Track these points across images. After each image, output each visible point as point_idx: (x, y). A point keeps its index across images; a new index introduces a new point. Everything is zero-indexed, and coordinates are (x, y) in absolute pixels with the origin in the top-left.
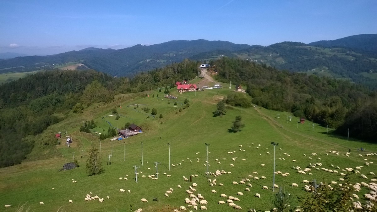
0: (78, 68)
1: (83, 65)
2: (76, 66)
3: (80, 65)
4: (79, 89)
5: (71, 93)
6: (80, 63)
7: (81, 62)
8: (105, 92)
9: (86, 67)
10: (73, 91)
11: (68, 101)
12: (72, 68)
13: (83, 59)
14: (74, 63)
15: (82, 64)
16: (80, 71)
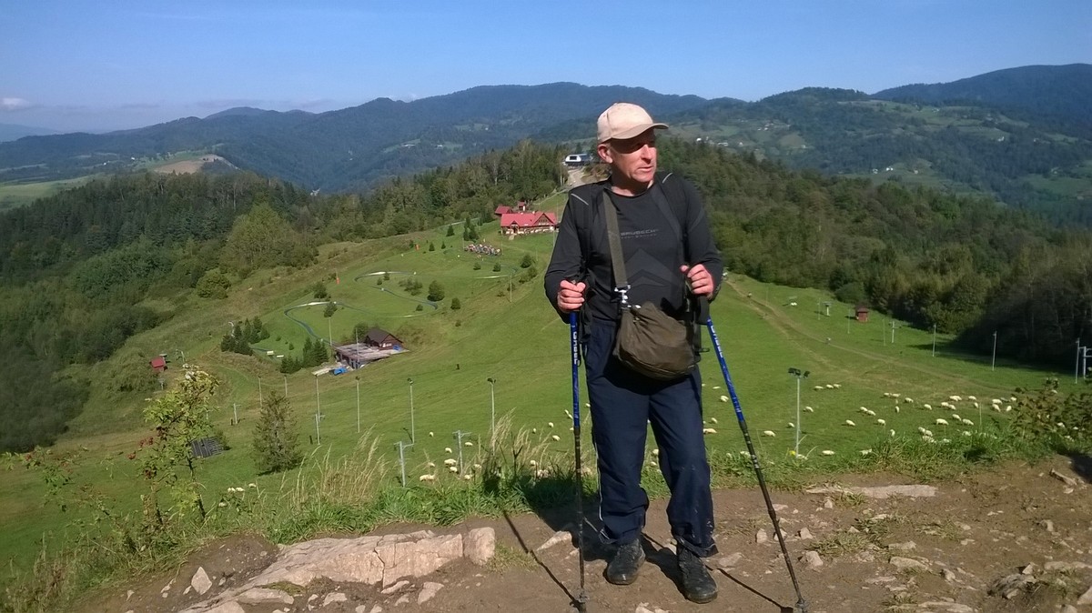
0: (206, 167)
1: (220, 158)
2: (201, 163)
3: (212, 158)
4: (213, 230)
5: (190, 241)
6: (210, 153)
7: (213, 150)
8: (287, 234)
9: (230, 164)
10: (196, 235)
11: (183, 262)
12: (189, 167)
13: (220, 142)
14: (194, 154)
15: (216, 157)
16: (212, 177)
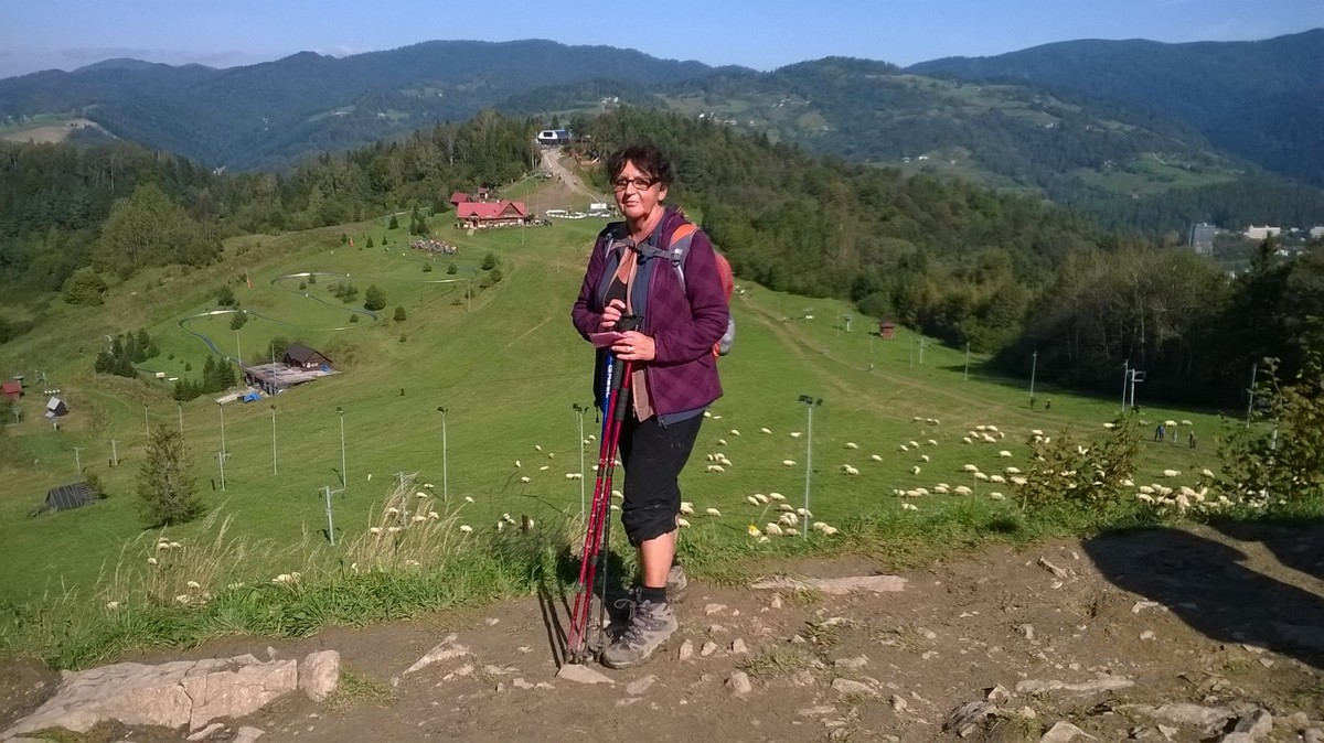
0: (75, 135)
1: (94, 124)
2: (67, 129)
3: (82, 124)
4: (84, 216)
5: (54, 231)
6: (79, 117)
7: (84, 113)
8: (184, 224)
9: (106, 132)
10: (61, 223)
11: (43, 258)
12: (50, 134)
13: (93, 102)
14: (58, 118)
15: (88, 123)
16: (83, 149)
